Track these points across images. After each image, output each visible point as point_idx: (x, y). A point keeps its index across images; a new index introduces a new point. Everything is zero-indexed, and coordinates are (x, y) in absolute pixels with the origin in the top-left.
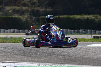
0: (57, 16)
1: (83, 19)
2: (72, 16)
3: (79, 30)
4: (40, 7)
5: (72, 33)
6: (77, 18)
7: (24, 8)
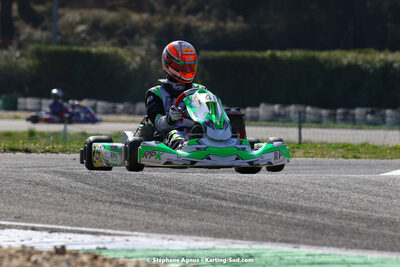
0: (269, 53)
1: (369, 66)
2: (323, 55)
3: (352, 111)
4: (200, 15)
5: (325, 121)
6: (345, 62)
7: (135, 17)
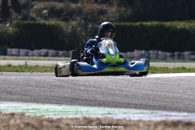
0: (138, 24)
2: (168, 24)
3: (183, 53)
6: (179, 27)
7: (73, 6)
